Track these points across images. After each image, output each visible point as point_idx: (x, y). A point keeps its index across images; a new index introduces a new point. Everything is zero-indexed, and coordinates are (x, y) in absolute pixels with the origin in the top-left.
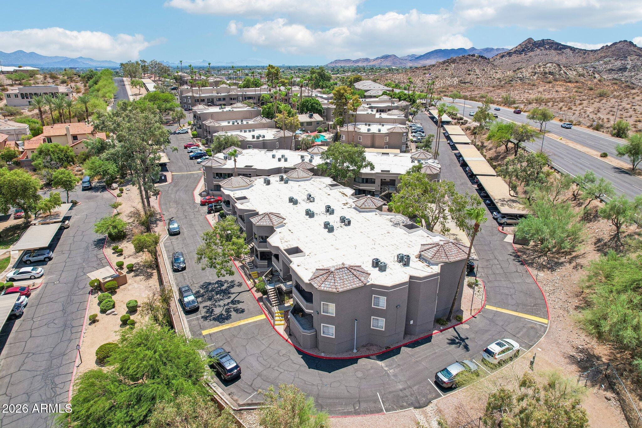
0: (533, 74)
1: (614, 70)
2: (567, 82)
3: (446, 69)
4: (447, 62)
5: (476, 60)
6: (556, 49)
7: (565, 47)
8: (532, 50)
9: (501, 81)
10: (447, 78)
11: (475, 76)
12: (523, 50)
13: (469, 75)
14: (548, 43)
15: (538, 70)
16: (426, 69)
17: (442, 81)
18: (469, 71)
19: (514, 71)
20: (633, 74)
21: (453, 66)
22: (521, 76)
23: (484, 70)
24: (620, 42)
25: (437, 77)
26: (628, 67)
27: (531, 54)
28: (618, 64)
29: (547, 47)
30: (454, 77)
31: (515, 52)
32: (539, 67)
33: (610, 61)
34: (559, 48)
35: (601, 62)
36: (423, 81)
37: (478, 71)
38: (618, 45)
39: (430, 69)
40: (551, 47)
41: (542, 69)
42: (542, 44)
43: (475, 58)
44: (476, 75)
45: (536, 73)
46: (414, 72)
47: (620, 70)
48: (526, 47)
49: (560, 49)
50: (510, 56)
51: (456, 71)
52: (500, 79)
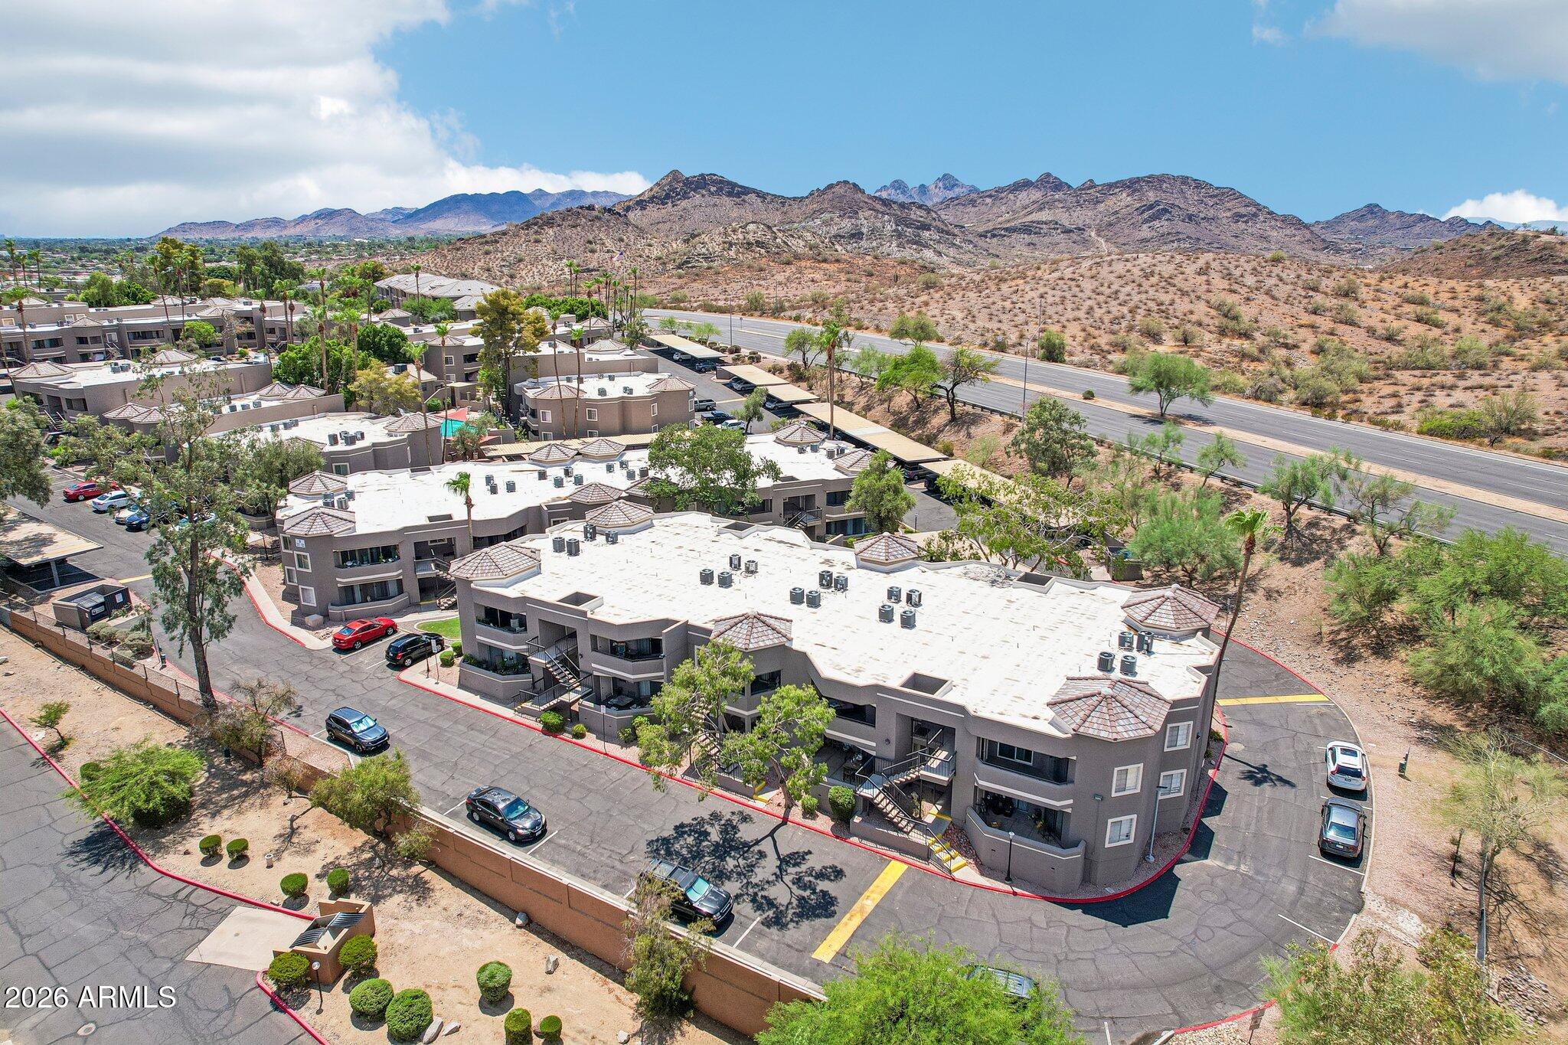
0: (726, 246)
1: (843, 237)
2: (819, 262)
3: (537, 241)
4: (535, 224)
5: (598, 218)
6: (730, 194)
7: (746, 191)
8: (685, 197)
9: (664, 263)
10: (544, 261)
11: (607, 255)
12: (668, 196)
13: (593, 251)
14: (714, 183)
15: (733, 238)
16: (487, 242)
17: (534, 269)
18: (590, 242)
19: (686, 241)
20: (874, 244)
21: (551, 232)
22: (704, 250)
23: (621, 240)
24: (839, 183)
25: (520, 260)
26: (864, 230)
27: (684, 204)
28: (847, 225)
29: (713, 189)
30: (561, 259)
31: (652, 199)
32: (734, 231)
33: (832, 219)
34: (737, 192)
35: (818, 222)
36: (488, 270)
37: (609, 243)
38: (836, 189)
39: (497, 242)
40: (721, 189)
41: (741, 236)
42: (700, 183)
43: (595, 213)
44: (608, 251)
45: (731, 244)
46: (458, 250)
47: (853, 236)
48: (673, 190)
49: (738, 195)
50: (643, 208)
51: (561, 243)
52: (660, 258)
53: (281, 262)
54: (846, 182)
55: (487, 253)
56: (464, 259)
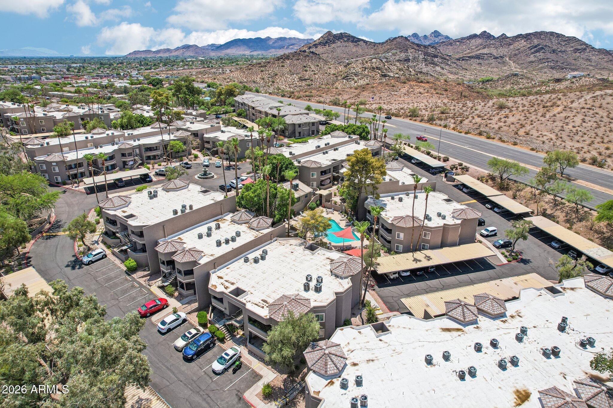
1: (401, 61)
3: (283, 66)
4: (282, 58)
5: (308, 56)
6: (352, 42)
7: (360, 40)
8: (334, 42)
9: (337, 77)
10: (286, 75)
11: (312, 73)
12: (326, 42)
13: (306, 71)
14: (346, 36)
15: (366, 65)
16: (262, 66)
18: (305, 67)
19: (346, 66)
20: (415, 64)
21: (288, 62)
22: (354, 71)
23: (318, 66)
24: (399, 37)
25: (276, 75)
26: (411, 58)
27: (333, 45)
28: (403, 55)
29: (346, 39)
30: (293, 74)
31: (320, 44)
32: (367, 62)
33: (396, 53)
34: (355, 40)
35: (390, 54)
37: (312, 67)
38: (398, 40)
39: (266, 66)
40: (349, 39)
41: (370, 65)
42: (341, 37)
43: (306, 54)
44: (313, 71)
45: (365, 68)
47: (406, 60)
48: (329, 40)
49: (356, 42)
51: (292, 67)
52: (335, 74)
53: (193, 87)
54: (402, 37)
55: (262, 71)
56: (252, 74)
